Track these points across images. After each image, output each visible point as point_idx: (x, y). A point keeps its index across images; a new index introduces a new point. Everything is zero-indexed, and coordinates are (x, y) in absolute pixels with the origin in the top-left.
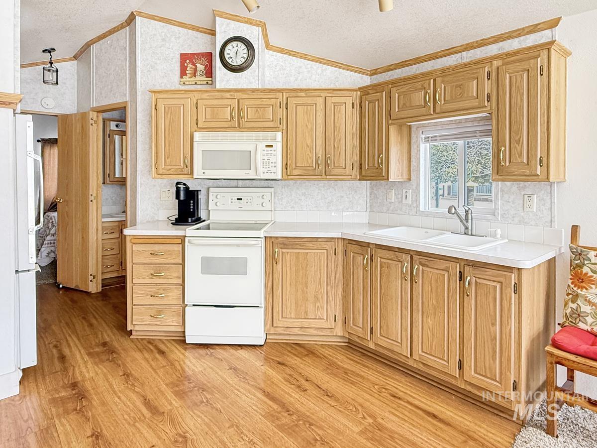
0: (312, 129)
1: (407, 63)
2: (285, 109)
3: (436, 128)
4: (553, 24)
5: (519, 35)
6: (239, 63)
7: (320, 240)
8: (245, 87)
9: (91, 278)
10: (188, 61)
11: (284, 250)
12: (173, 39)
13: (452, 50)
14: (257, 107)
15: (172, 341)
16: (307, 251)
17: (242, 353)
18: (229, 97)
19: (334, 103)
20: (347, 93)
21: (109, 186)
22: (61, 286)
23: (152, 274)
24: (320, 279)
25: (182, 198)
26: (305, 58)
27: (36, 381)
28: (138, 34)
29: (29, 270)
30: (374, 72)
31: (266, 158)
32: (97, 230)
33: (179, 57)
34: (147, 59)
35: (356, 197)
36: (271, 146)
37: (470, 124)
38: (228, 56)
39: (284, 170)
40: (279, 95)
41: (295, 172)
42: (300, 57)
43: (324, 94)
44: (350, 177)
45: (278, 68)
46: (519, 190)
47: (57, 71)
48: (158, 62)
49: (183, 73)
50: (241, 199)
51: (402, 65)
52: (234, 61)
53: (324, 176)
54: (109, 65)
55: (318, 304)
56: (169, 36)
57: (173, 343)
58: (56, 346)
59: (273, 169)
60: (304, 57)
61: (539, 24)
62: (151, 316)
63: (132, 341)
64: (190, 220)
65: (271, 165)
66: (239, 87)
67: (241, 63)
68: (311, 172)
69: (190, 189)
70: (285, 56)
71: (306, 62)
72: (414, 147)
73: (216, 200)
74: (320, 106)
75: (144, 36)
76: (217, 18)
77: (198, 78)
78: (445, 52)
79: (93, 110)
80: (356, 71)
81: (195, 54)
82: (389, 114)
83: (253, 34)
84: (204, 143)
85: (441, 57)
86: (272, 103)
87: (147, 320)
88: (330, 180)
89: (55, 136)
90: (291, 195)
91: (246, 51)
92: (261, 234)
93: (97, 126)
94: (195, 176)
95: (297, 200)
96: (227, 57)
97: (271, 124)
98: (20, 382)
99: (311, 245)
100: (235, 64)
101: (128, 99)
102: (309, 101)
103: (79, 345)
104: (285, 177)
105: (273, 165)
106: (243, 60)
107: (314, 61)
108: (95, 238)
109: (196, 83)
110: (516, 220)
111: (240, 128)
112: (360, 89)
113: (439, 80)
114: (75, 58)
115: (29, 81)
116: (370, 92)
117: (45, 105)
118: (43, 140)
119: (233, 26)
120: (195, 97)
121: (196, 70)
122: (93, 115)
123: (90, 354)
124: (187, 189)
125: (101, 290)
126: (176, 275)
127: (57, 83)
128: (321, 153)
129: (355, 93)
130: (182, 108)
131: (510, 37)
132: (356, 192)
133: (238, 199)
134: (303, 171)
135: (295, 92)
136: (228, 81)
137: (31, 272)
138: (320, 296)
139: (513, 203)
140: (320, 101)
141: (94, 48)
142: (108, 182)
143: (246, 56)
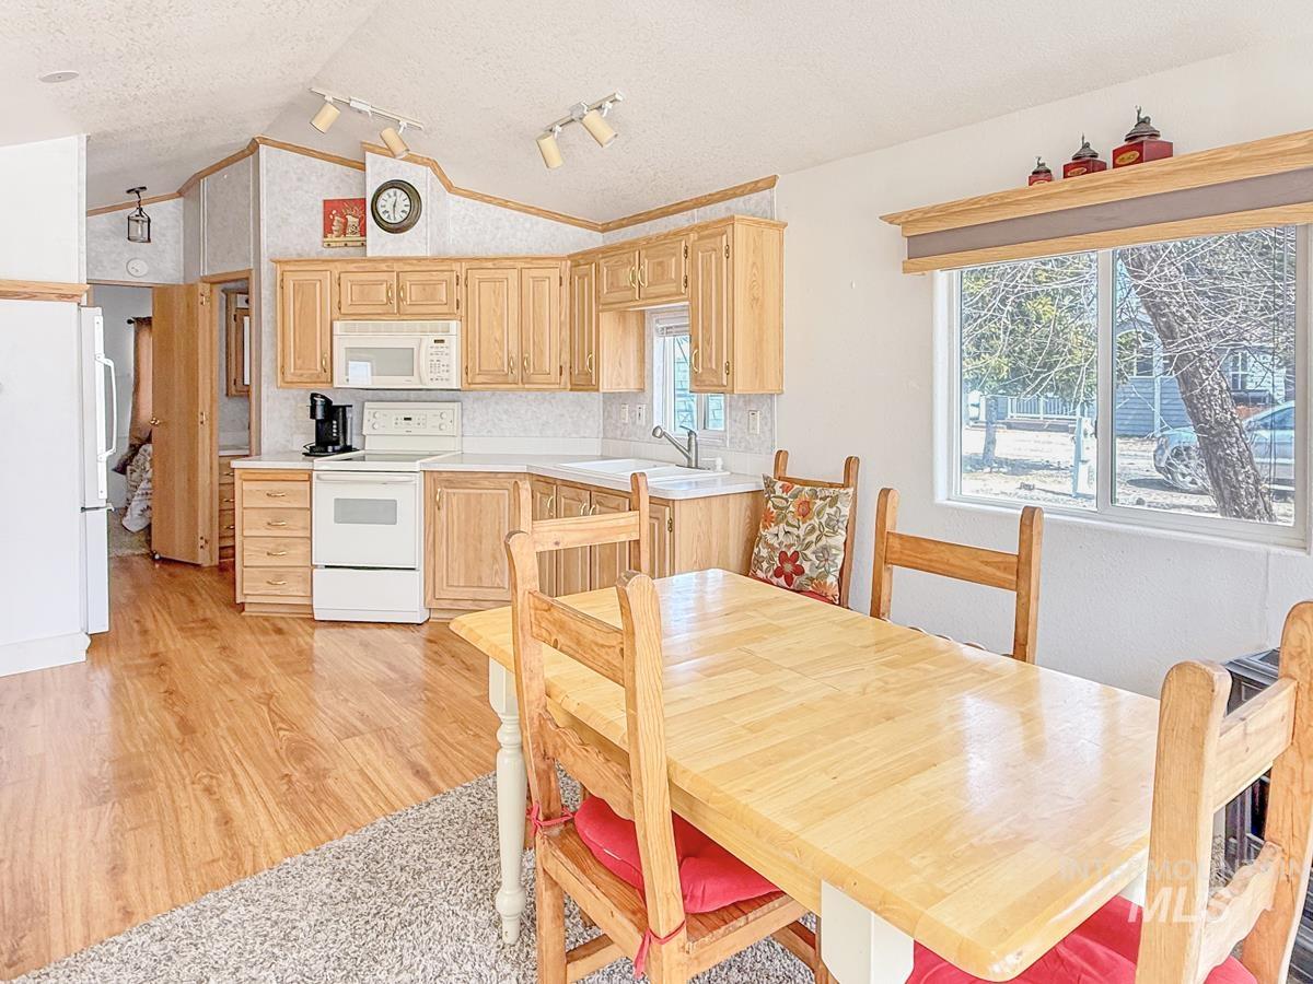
0: (502, 314)
2: (464, 287)
4: (771, 182)
6: (399, 220)
7: (500, 475)
8: (408, 254)
9: (202, 543)
10: (334, 212)
11: (449, 491)
12: (313, 178)
14: (424, 284)
15: (299, 621)
16: (479, 491)
17: (388, 633)
18: (386, 269)
19: (533, 278)
20: (553, 264)
21: (237, 398)
22: (157, 557)
23: (269, 524)
24: (499, 531)
25: (319, 416)
26: (506, 206)
27: (107, 651)
28: (263, 171)
29: (97, 508)
30: (605, 228)
31: (435, 358)
32: (211, 468)
33: (321, 204)
34: (276, 209)
35: (584, 417)
36: (442, 341)
38: (384, 209)
39: (464, 376)
40: (456, 266)
41: (479, 379)
42: (500, 205)
43: (520, 265)
44: (557, 386)
45: (467, 220)
46: (746, 405)
47: (149, 221)
48: (292, 212)
49: (328, 230)
50: (410, 419)
52: (392, 216)
53: (521, 385)
54: (225, 211)
55: (496, 567)
56: (307, 173)
57: (301, 622)
58: (137, 621)
59: (445, 375)
60: (505, 204)
62: (269, 582)
63: (243, 618)
64: (330, 449)
65: (442, 368)
66: (400, 254)
67: (401, 219)
68: (500, 380)
69: (334, 404)
70: (477, 202)
71: (508, 211)
72: (647, 341)
73: (373, 420)
74: (514, 282)
75: (270, 174)
76: (368, 154)
77: (350, 237)
79: (204, 280)
80: (581, 226)
81: (344, 200)
82: (598, 297)
83: (418, 176)
84: (347, 336)
86: (445, 278)
87: (263, 588)
88: (528, 390)
89: (147, 313)
90: (487, 414)
91: (407, 202)
92: (417, 466)
93: (211, 305)
94: (336, 385)
95: (496, 421)
96: (381, 210)
97: (445, 309)
98: (87, 652)
99: (486, 483)
100: (393, 222)
101: (252, 267)
102: (499, 274)
103: (170, 622)
104: (466, 386)
105: (445, 368)
106: (404, 216)
107: (519, 210)
108: (208, 482)
109: (346, 245)
110: (743, 445)
111: (400, 314)
112: (569, 257)
113: (643, 253)
114: (180, 194)
115: (108, 234)
116: (582, 262)
117: (133, 272)
118: (137, 319)
119: (391, 165)
120: (337, 268)
121: (346, 224)
122: (204, 288)
123: (181, 629)
124: (328, 402)
125: (217, 563)
126: (301, 524)
127: (149, 240)
128: (515, 350)
129: (564, 263)
130: (318, 285)
131: (735, 195)
132: (583, 408)
133: (405, 419)
134: (489, 377)
135: (477, 262)
136: (383, 246)
137: (100, 510)
138: (498, 556)
139: (740, 423)
140: (513, 274)
141: (205, 183)
142: (234, 392)
143: (407, 209)
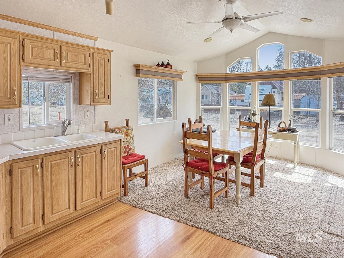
1: (9, 18)
3: (35, 72)
5: (83, 37)
13: (47, 27)
37: (59, 74)
46: (83, 109)
51: (3, 18)
61: (91, 36)
78: (42, 26)
82: (22, 58)
85: (39, 27)
110: (82, 123)
113: (64, 47)
139: (81, 115)
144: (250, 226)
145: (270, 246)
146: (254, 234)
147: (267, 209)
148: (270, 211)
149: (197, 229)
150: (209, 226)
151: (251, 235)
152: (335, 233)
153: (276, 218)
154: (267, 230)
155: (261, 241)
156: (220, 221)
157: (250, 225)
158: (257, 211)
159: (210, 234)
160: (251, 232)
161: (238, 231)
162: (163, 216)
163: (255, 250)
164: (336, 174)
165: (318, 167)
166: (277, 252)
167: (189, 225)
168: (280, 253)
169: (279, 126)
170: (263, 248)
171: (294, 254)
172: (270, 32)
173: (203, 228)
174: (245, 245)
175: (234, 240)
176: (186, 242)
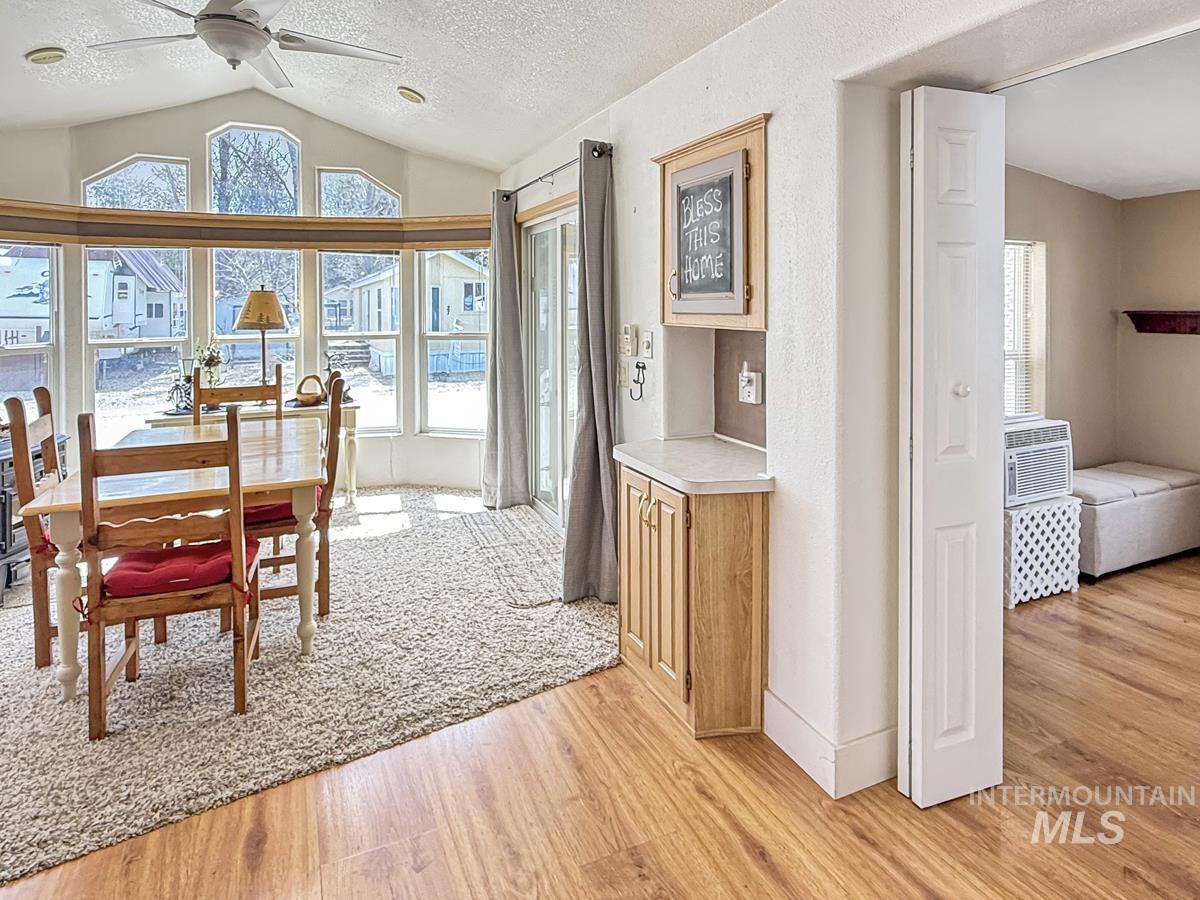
144: (395, 687)
145: (475, 695)
146: (422, 696)
147: (390, 626)
148: (403, 626)
149: (260, 795)
150: (292, 760)
151: (418, 702)
152: (544, 600)
153: (429, 634)
154: (439, 669)
155: (450, 699)
156: (310, 725)
157: (394, 683)
158: (373, 642)
159: (312, 777)
160: (412, 698)
161: (381, 713)
162: (66, 861)
163: (454, 726)
164: (441, 489)
165: (400, 486)
166: (496, 697)
167: (219, 803)
168: (503, 694)
169: (299, 392)
170: (466, 711)
171: (524, 678)
172: (254, 90)
173: (280, 778)
174: (425, 733)
175: (393, 741)
176: (266, 856)
